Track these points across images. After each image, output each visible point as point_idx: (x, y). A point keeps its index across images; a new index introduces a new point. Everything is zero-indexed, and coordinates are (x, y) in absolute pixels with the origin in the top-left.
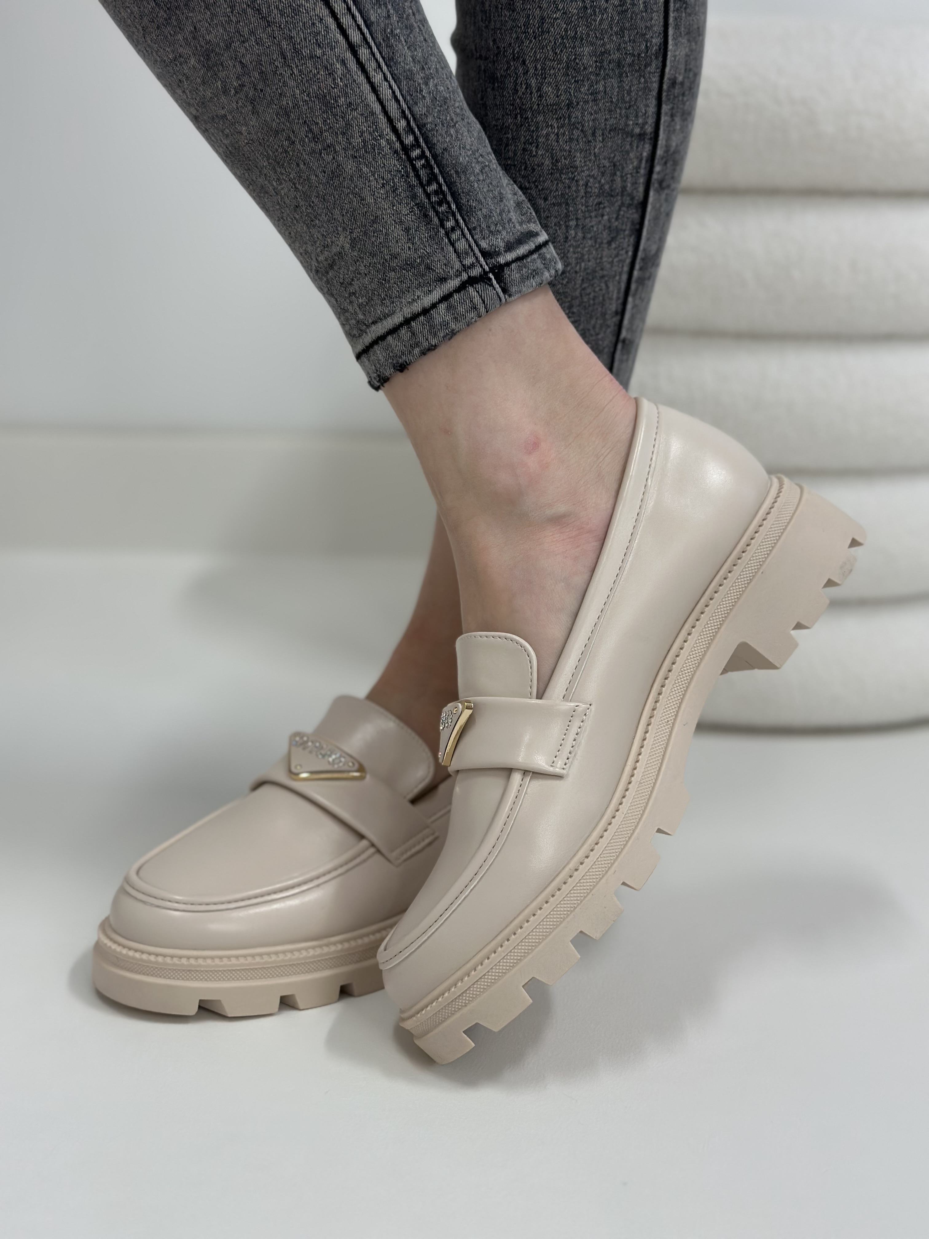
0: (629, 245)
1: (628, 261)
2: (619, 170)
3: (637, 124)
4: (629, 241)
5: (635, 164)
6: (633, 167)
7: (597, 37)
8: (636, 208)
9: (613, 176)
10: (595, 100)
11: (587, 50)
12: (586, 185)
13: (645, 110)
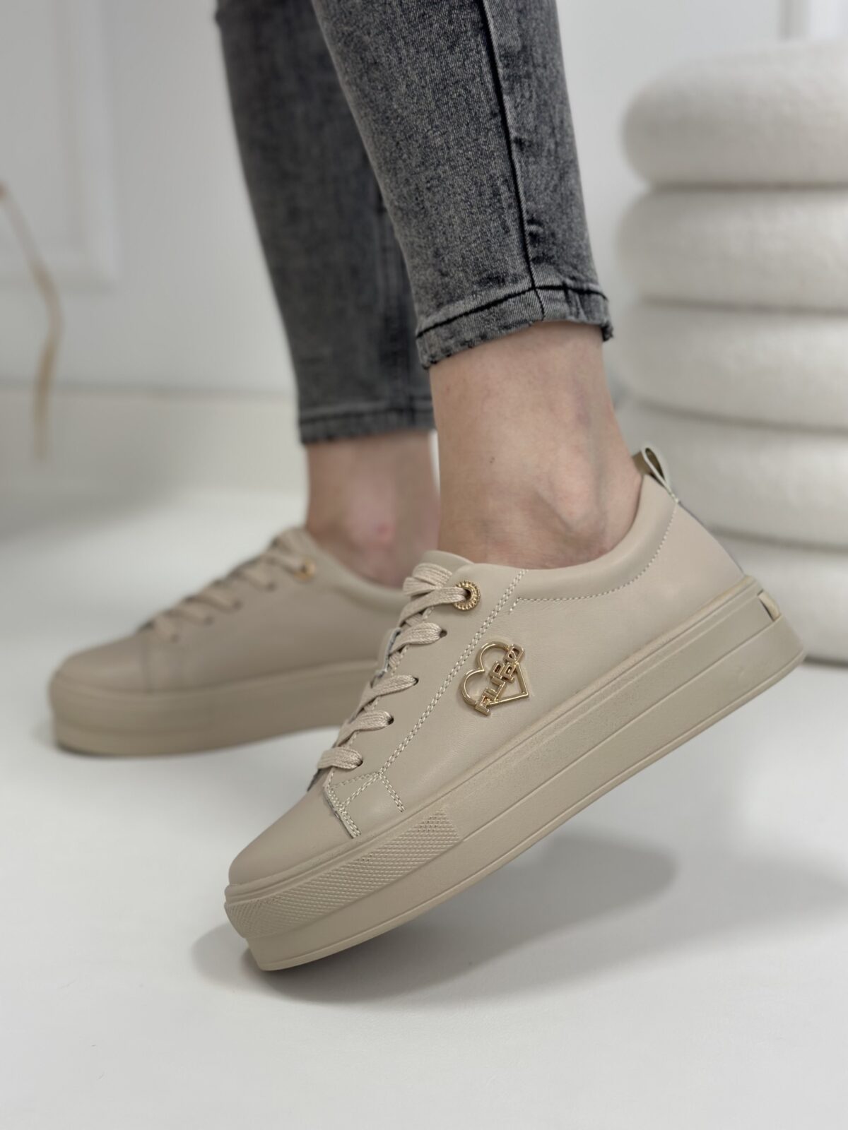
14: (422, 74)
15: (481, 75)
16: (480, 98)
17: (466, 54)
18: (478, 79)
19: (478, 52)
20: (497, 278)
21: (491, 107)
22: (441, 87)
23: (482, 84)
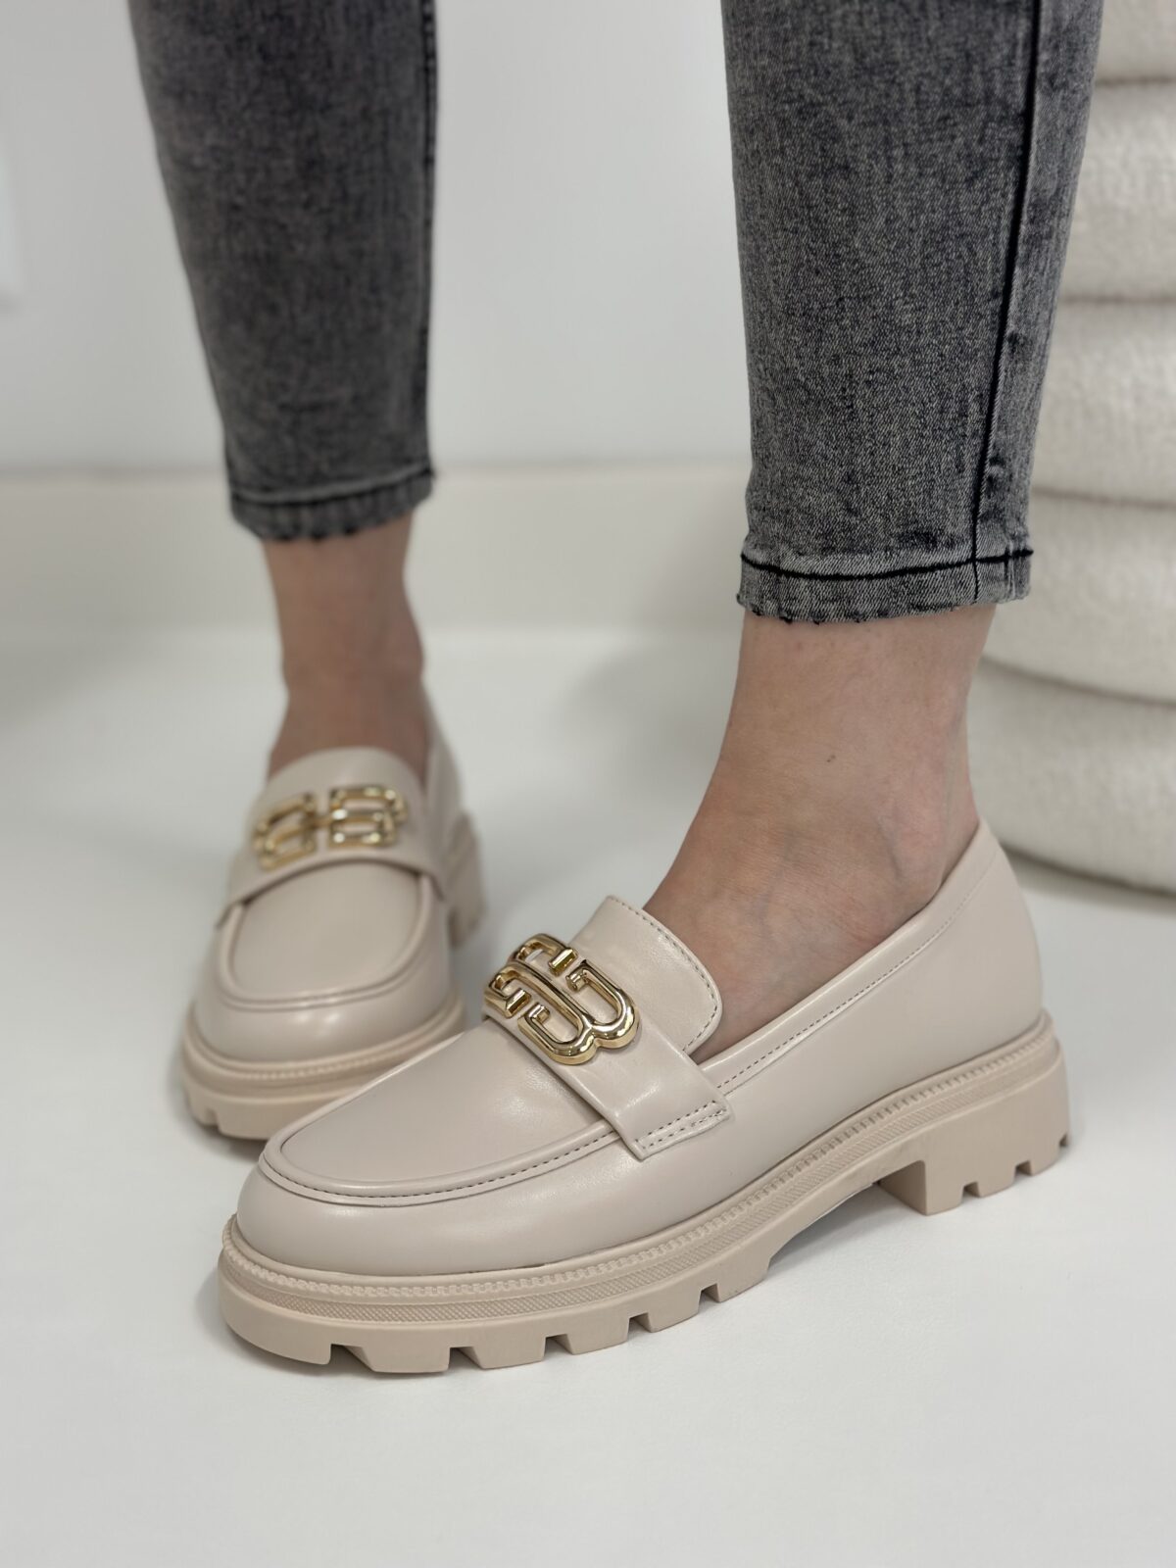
2: (976, 62)
4: (1006, 176)
5: (1006, 51)
6: (1002, 56)
8: (1015, 123)
14: (917, 209)
15: (996, 232)
16: (985, 266)
17: (988, 196)
18: (991, 237)
19: (1004, 196)
20: (928, 534)
21: (994, 281)
22: (937, 238)
23: (994, 245)
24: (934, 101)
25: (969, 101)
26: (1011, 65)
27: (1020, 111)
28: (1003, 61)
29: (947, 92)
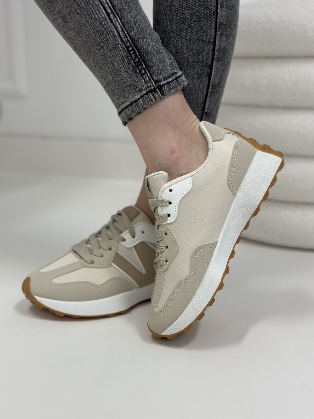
0: (206, 80)
1: (206, 85)
3: (207, 38)
4: (206, 78)
7: (190, 8)
9: (198, 56)
10: (190, 29)
11: (186, 12)
12: (188, 58)
13: (210, 33)
24: (191, 61)
25: (198, 62)
26: (208, 55)
27: (210, 65)
28: (206, 54)
29: (194, 59)
